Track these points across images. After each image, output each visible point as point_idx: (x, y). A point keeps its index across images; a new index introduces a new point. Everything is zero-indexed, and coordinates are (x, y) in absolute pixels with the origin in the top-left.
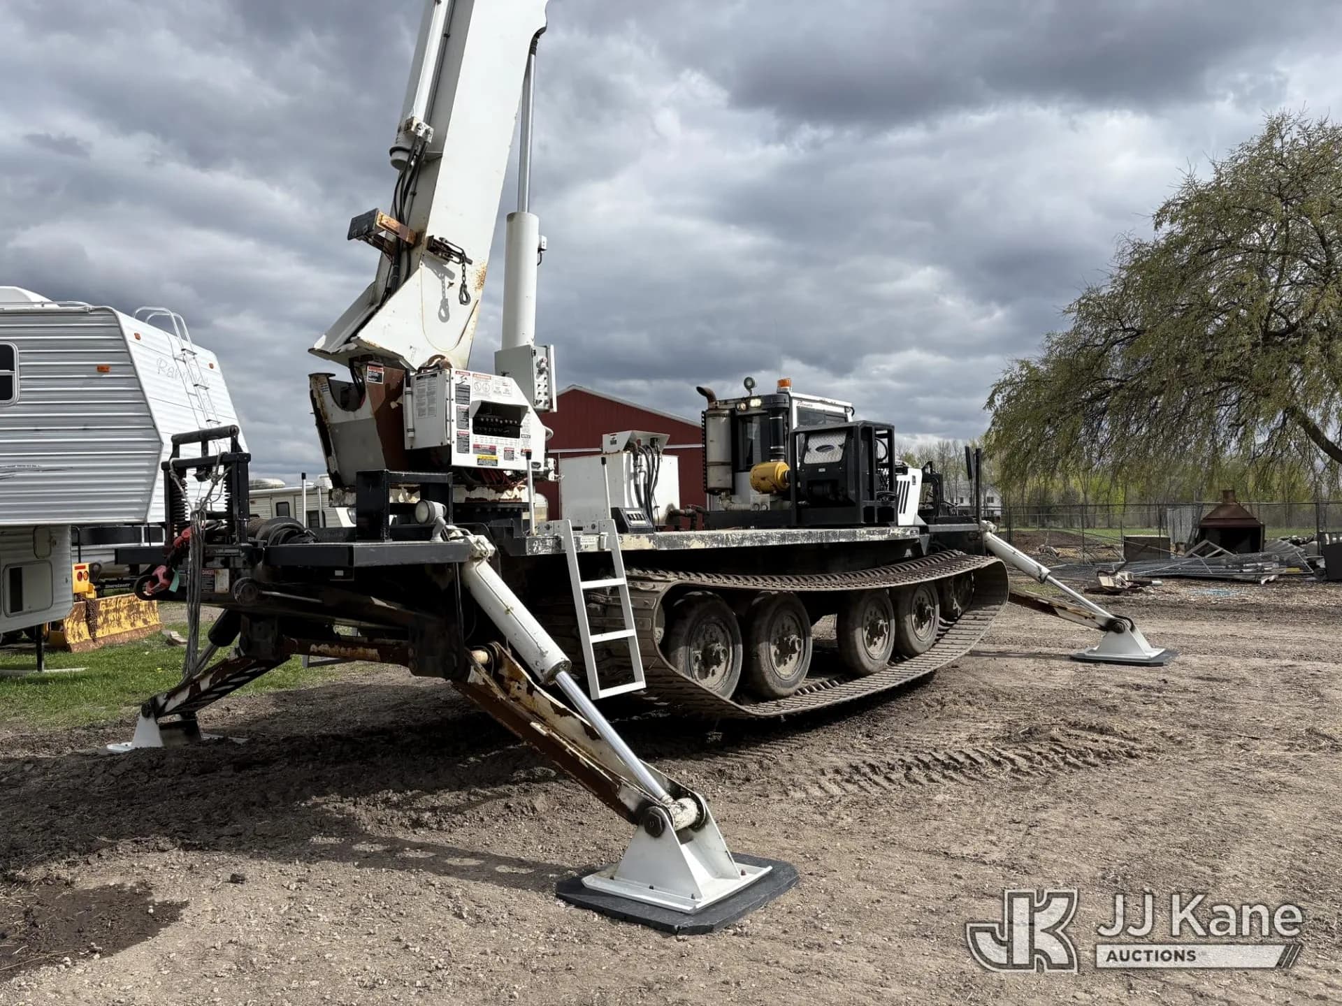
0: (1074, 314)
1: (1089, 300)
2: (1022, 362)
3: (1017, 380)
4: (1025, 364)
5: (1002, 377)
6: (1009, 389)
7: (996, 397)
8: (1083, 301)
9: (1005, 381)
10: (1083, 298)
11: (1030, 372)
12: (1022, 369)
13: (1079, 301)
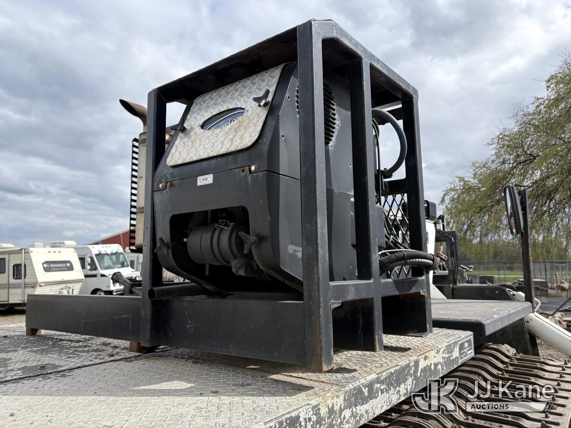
0: (494, 146)
1: (504, 136)
2: (460, 178)
3: (458, 188)
4: (461, 179)
5: (449, 186)
6: (453, 193)
7: (446, 197)
8: (501, 137)
9: (451, 189)
10: (501, 134)
11: (465, 184)
12: (460, 181)
13: (498, 136)
